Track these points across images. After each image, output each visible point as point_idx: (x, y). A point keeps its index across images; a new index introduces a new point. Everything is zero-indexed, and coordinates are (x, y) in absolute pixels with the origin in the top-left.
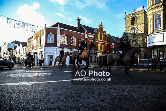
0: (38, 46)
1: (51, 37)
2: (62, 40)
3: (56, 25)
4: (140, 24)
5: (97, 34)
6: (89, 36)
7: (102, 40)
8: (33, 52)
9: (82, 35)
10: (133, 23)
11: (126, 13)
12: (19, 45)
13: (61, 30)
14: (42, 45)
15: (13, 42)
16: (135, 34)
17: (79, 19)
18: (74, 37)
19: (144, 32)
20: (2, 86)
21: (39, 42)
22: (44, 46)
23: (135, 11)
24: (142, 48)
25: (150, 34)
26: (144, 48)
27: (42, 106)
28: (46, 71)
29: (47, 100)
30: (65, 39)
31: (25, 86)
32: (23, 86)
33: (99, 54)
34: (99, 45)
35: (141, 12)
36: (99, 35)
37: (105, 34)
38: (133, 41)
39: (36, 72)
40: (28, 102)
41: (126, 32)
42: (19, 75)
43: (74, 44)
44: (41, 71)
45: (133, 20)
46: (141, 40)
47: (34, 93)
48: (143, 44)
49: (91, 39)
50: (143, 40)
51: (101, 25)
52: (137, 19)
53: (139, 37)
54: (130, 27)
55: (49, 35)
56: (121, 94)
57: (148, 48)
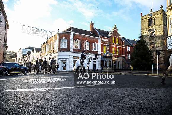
0: (51, 51)
1: (64, 42)
2: (75, 45)
3: (69, 30)
4: (159, 25)
5: (111, 37)
6: (103, 40)
7: (117, 43)
8: (46, 57)
9: (95, 40)
10: (150, 25)
11: (142, 14)
12: (33, 51)
13: (74, 35)
14: (55, 50)
15: (28, 48)
16: (152, 37)
17: (92, 23)
18: (87, 41)
19: (162, 34)
20: (18, 91)
21: (52, 47)
22: (57, 51)
23: (152, 11)
24: (162, 51)
25: (170, 35)
26: (163, 51)
27: (58, 113)
28: (59, 77)
29: (63, 107)
30: (79, 43)
31: (40, 92)
32: (38, 92)
33: (114, 58)
34: (114, 49)
35: (159, 13)
36: (113, 39)
37: (120, 37)
38: (151, 44)
39: (50, 78)
40: (43, 108)
41: (143, 34)
42: (34, 81)
43: (87, 48)
44: (55, 77)
45: (150, 21)
46: (160, 42)
47: (48, 99)
48: (162, 46)
49: (105, 43)
50: (163, 43)
51: (115, 28)
52: (155, 19)
53: (158, 39)
54: (147, 29)
55: (62, 40)
56: (141, 102)
57: (169, 51)
